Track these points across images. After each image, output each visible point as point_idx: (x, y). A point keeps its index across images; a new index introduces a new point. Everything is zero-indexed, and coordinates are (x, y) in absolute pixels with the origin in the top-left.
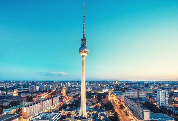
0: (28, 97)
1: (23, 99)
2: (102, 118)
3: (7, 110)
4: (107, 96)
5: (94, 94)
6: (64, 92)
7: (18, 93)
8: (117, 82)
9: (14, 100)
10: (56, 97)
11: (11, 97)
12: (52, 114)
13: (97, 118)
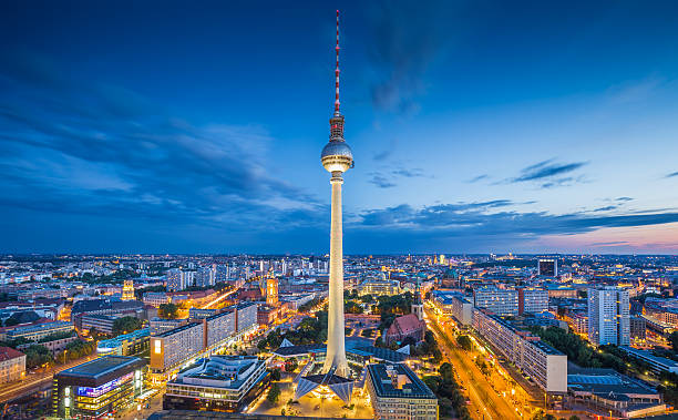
0: (162, 306)
1: (150, 313)
2: (402, 380)
3: (108, 342)
4: (414, 306)
5: (368, 299)
6: (271, 290)
7: (135, 291)
8: (442, 257)
9: (124, 313)
10: (245, 306)
11: (117, 303)
12: (240, 362)
13: (384, 381)
